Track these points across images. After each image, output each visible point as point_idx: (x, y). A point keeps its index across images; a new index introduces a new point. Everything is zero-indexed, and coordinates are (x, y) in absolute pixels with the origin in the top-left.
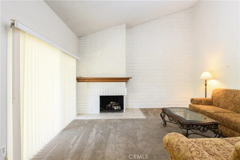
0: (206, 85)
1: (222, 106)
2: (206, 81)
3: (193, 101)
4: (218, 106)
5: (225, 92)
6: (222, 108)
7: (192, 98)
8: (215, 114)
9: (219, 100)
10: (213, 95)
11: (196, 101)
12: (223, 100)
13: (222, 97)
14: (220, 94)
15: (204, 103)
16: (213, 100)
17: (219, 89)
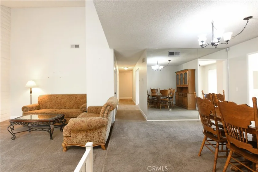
0: (31, 93)
1: (49, 107)
2: (31, 89)
3: (25, 109)
4: (45, 108)
5: (49, 97)
6: (49, 109)
7: (23, 106)
8: (53, 112)
9: (46, 104)
10: (40, 100)
11: (29, 108)
12: (49, 103)
13: (48, 101)
14: (46, 99)
15: (34, 109)
16: (40, 104)
17: (44, 95)
